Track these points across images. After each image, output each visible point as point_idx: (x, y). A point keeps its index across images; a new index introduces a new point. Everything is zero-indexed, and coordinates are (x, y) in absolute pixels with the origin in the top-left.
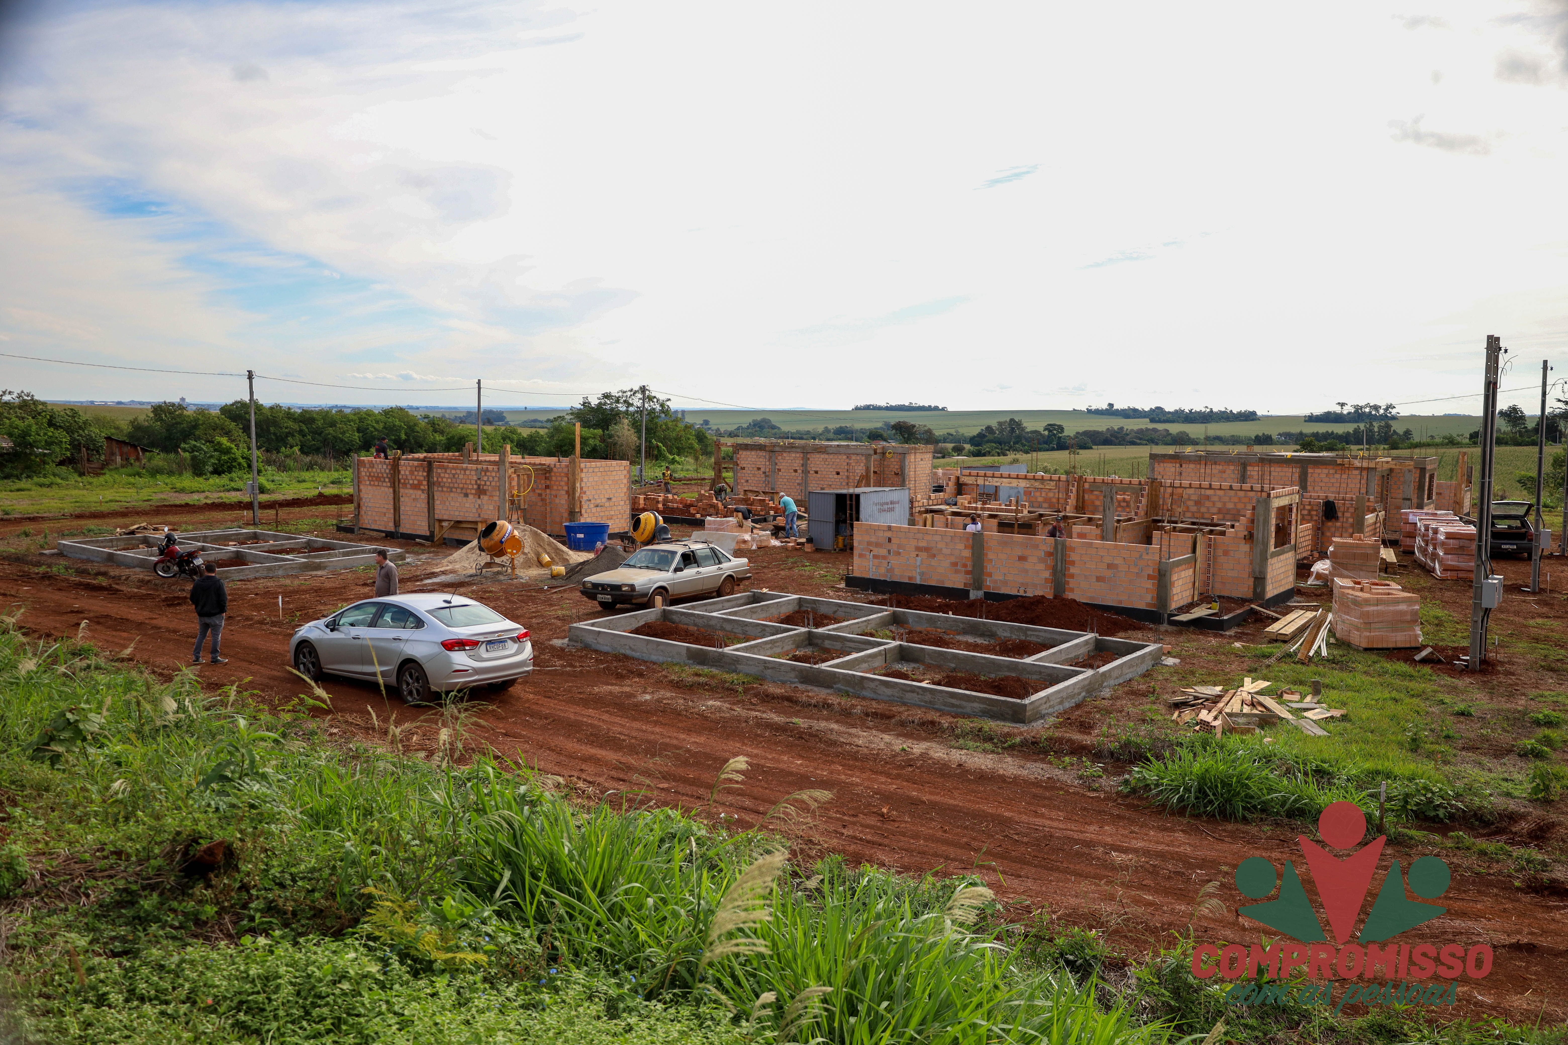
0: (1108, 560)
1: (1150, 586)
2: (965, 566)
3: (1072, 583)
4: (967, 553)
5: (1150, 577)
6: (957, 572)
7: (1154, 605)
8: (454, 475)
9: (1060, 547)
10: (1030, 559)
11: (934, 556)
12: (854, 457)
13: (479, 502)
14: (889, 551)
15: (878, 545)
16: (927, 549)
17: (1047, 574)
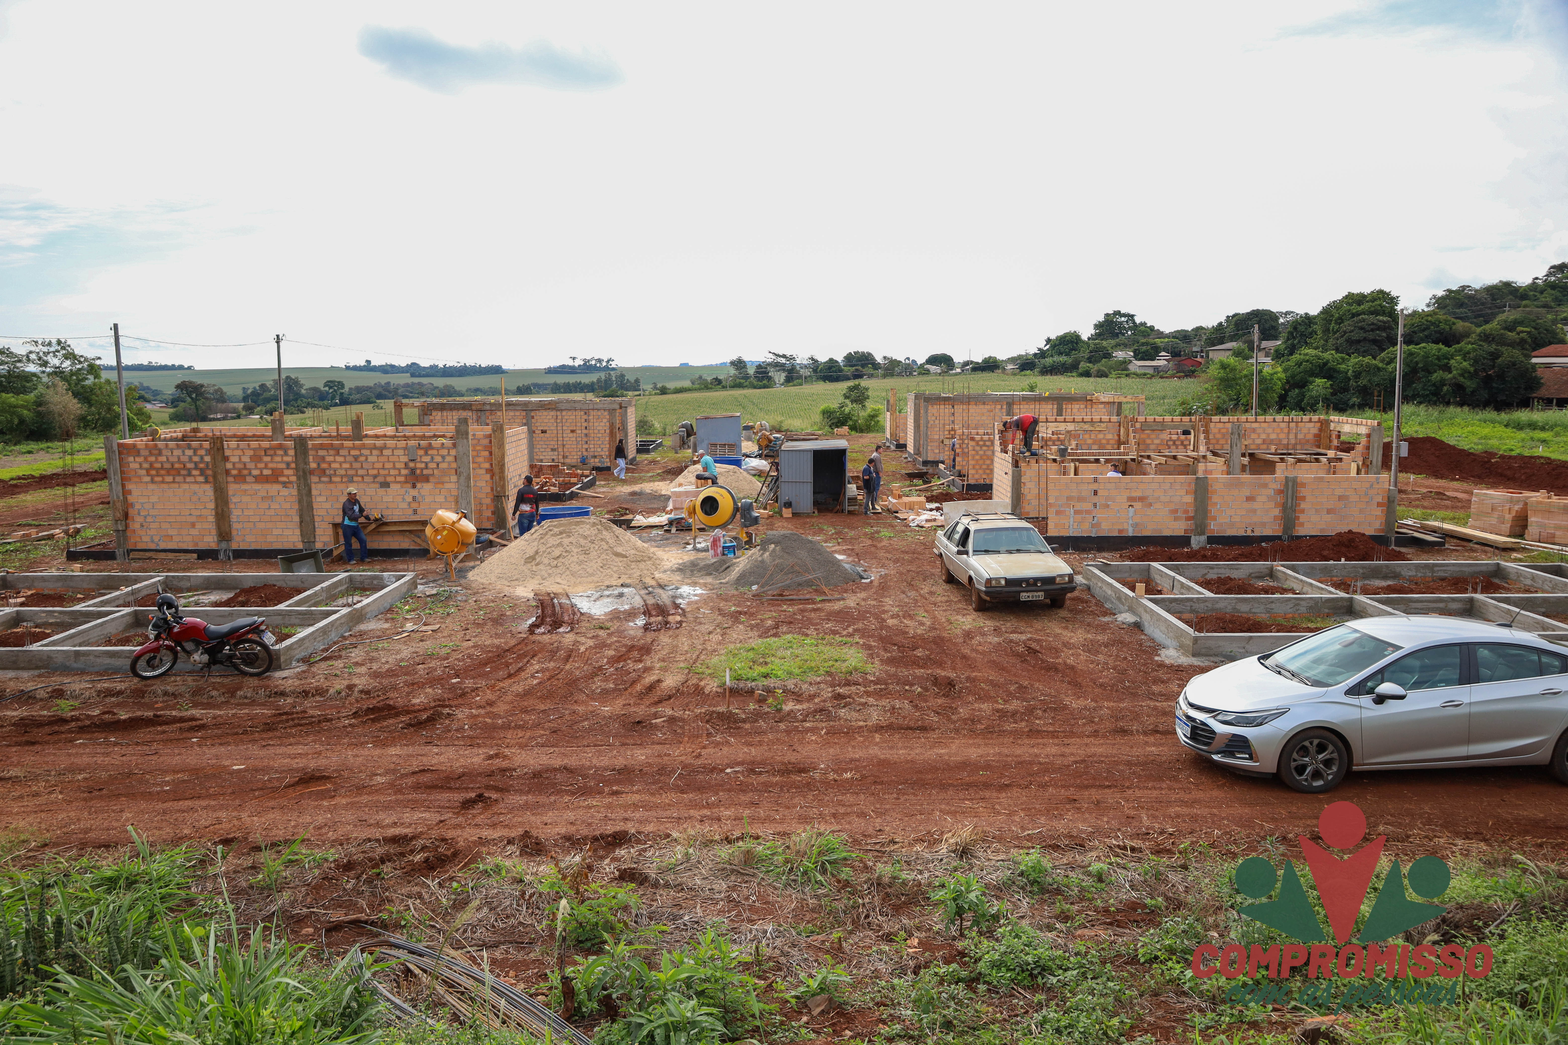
0: (1339, 492)
1: (1379, 513)
2: (1186, 512)
3: (1303, 518)
4: (1189, 499)
5: (1379, 504)
6: (1176, 519)
7: (1382, 530)
8: (356, 458)
9: (1290, 484)
10: (1260, 499)
11: (1151, 505)
12: (592, 412)
13: (414, 492)
14: (1095, 505)
15: (1080, 499)
16: (1141, 499)
17: (1277, 512)
